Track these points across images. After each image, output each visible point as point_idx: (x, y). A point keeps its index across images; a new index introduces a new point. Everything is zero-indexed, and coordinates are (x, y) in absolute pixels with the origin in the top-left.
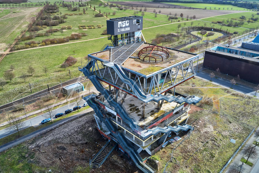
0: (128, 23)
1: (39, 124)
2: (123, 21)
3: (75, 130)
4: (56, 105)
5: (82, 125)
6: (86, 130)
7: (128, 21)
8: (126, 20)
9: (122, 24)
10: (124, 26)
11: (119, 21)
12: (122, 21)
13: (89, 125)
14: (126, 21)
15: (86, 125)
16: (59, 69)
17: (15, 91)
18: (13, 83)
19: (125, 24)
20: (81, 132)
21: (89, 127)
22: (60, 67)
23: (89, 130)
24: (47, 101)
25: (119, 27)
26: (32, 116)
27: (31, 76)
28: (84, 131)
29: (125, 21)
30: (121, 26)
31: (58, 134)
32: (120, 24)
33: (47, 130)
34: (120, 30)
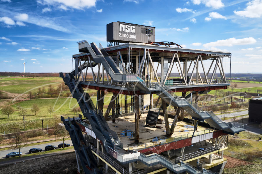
0: (134, 30)
1: (3, 158)
2: (127, 25)
3: (42, 167)
4: (42, 141)
5: (56, 163)
6: (59, 170)
7: (134, 27)
8: (132, 25)
9: (125, 28)
10: (127, 31)
11: (121, 24)
12: (125, 25)
13: (67, 165)
14: (131, 27)
15: (63, 165)
16: (69, 113)
17: (5, 126)
18: (10, 119)
19: (129, 29)
20: (50, 172)
21: (66, 167)
22: (71, 112)
23: (64, 171)
24: (34, 136)
25: (121, 30)
26: (2, 149)
27: (34, 115)
28: (55, 171)
29: (129, 25)
30: (124, 30)
31: (14, 169)
32: (122, 28)
33: (5, 165)
34: (121, 35)
